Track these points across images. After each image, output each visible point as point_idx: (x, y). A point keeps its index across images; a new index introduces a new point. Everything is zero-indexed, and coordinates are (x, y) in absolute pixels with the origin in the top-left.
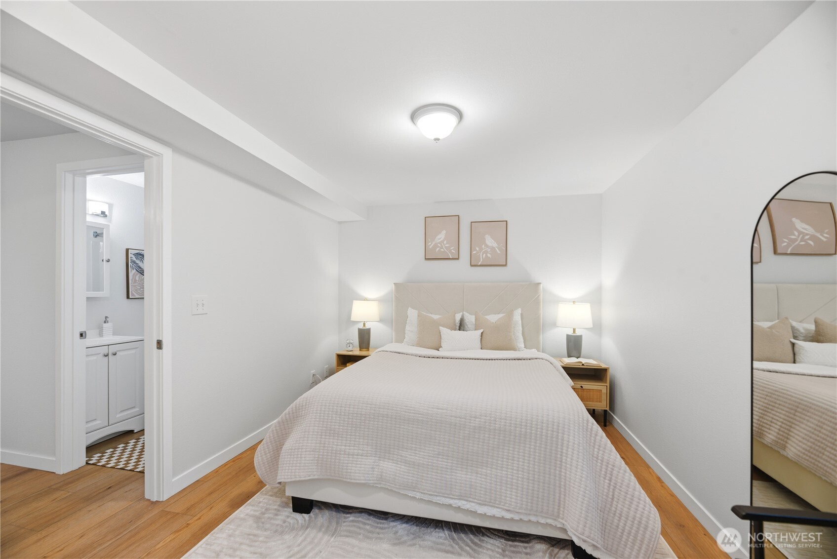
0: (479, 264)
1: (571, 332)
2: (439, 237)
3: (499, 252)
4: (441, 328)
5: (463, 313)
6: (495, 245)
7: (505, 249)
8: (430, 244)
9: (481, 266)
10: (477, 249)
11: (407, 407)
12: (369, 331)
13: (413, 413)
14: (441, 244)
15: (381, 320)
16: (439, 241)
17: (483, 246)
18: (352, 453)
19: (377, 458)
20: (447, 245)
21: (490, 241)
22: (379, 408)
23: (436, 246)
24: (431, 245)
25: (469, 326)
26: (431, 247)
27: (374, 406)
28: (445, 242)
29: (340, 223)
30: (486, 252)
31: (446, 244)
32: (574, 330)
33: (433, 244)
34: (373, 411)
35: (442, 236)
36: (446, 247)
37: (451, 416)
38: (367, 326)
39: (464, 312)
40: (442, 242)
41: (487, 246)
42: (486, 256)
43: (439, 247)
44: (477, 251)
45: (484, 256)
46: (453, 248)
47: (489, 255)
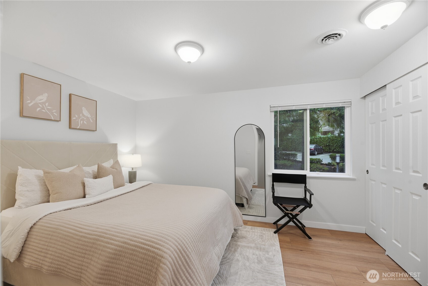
0: (78, 128)
2: (40, 97)
3: (91, 121)
6: (89, 116)
7: (95, 120)
8: (29, 101)
9: (79, 129)
10: (77, 116)
14: (42, 105)
17: (81, 115)
21: (85, 112)
24: (29, 103)
26: (30, 105)
28: (47, 104)
30: (83, 120)
31: (48, 106)
32: (133, 168)
33: (32, 103)
35: (43, 98)
36: (48, 109)
41: (83, 115)
42: (83, 122)
43: (39, 107)
44: (76, 117)
45: (82, 122)
46: (55, 111)
47: (85, 122)
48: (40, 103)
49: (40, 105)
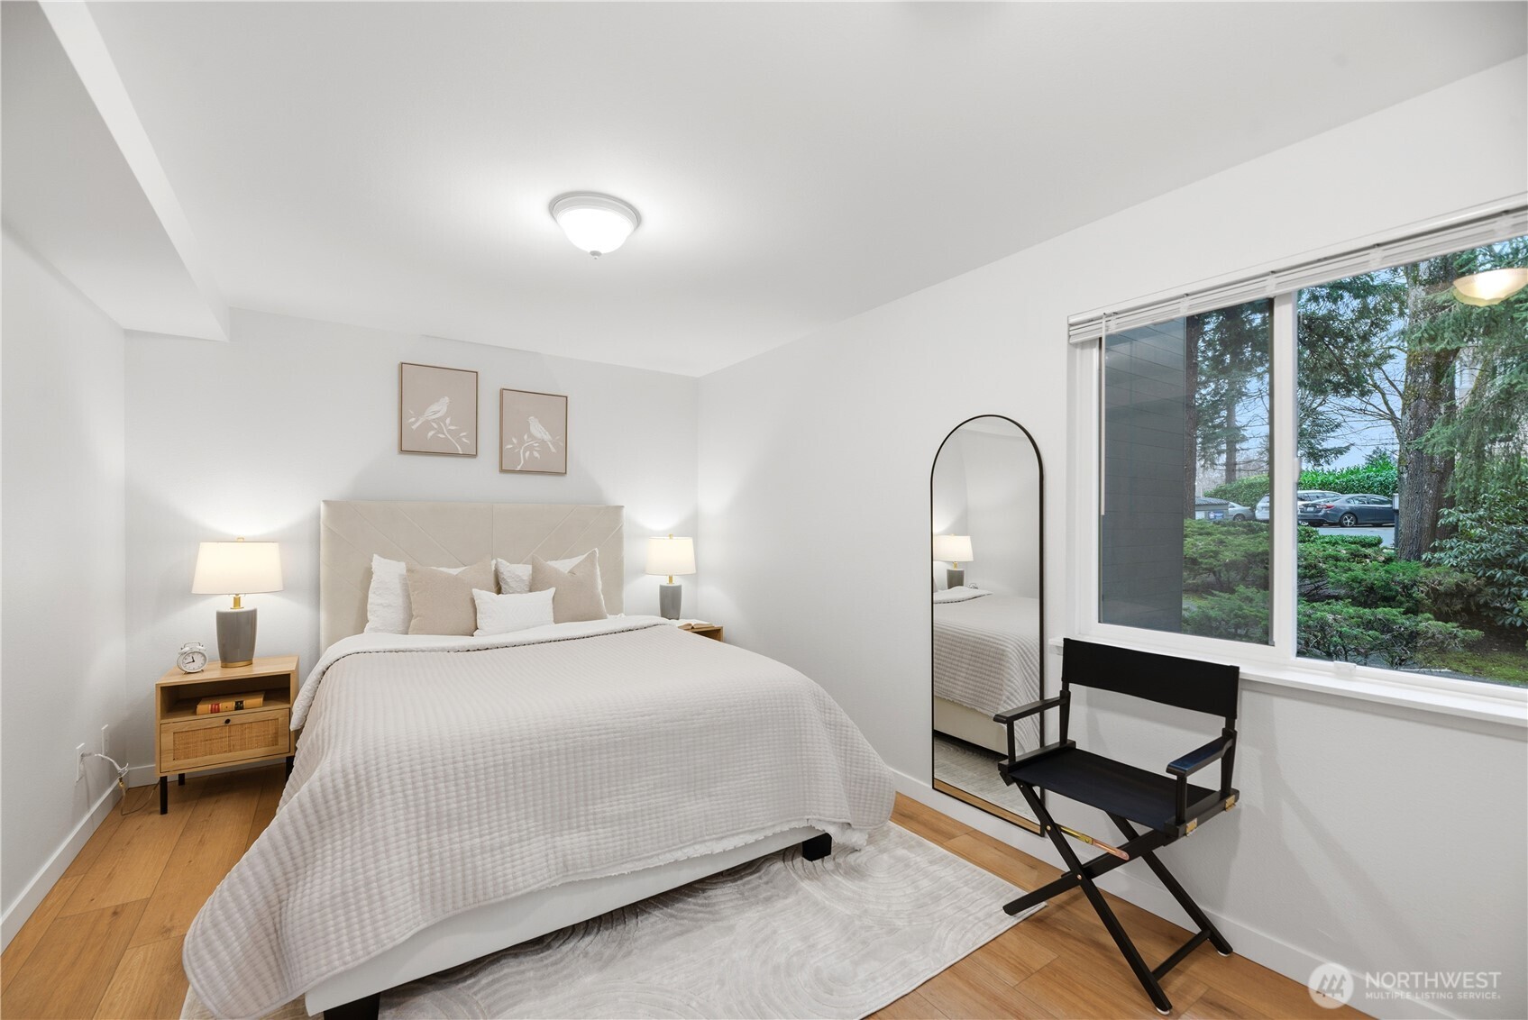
0: (519, 468)
1: (665, 582)
2: (434, 407)
3: (553, 450)
4: (475, 591)
5: (497, 562)
6: (547, 437)
7: (563, 445)
8: (413, 419)
9: (521, 472)
10: (515, 441)
11: (590, 726)
12: (251, 617)
13: (604, 734)
14: (438, 424)
15: (287, 589)
16: (433, 417)
17: (526, 437)
18: (498, 845)
19: (548, 836)
20: (453, 428)
21: (537, 430)
22: (540, 743)
23: (427, 426)
24: (414, 423)
25: (513, 584)
26: (414, 427)
27: (527, 742)
28: (448, 421)
29: (129, 333)
30: (530, 448)
31: (451, 424)
32: (671, 578)
33: (418, 424)
34: (529, 752)
35: (440, 408)
36: (449, 431)
37: (666, 722)
38: (246, 605)
39: (499, 560)
40: (442, 419)
41: (531, 436)
42: (531, 453)
43: (433, 429)
44: (513, 444)
45: (527, 454)
46: (464, 434)
47: (536, 454)
48: (434, 420)
49: (433, 424)
